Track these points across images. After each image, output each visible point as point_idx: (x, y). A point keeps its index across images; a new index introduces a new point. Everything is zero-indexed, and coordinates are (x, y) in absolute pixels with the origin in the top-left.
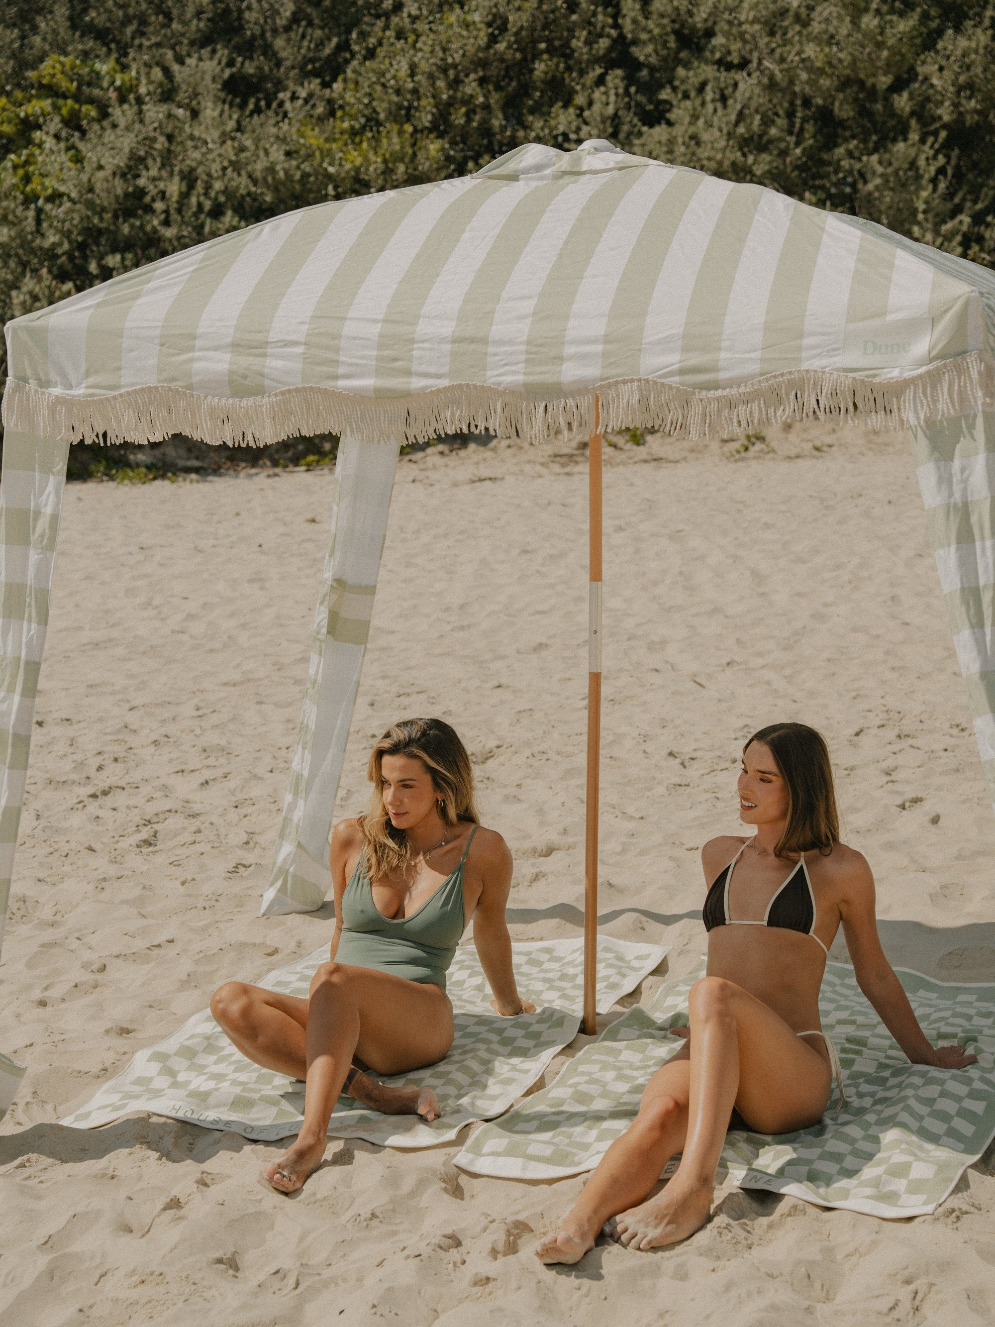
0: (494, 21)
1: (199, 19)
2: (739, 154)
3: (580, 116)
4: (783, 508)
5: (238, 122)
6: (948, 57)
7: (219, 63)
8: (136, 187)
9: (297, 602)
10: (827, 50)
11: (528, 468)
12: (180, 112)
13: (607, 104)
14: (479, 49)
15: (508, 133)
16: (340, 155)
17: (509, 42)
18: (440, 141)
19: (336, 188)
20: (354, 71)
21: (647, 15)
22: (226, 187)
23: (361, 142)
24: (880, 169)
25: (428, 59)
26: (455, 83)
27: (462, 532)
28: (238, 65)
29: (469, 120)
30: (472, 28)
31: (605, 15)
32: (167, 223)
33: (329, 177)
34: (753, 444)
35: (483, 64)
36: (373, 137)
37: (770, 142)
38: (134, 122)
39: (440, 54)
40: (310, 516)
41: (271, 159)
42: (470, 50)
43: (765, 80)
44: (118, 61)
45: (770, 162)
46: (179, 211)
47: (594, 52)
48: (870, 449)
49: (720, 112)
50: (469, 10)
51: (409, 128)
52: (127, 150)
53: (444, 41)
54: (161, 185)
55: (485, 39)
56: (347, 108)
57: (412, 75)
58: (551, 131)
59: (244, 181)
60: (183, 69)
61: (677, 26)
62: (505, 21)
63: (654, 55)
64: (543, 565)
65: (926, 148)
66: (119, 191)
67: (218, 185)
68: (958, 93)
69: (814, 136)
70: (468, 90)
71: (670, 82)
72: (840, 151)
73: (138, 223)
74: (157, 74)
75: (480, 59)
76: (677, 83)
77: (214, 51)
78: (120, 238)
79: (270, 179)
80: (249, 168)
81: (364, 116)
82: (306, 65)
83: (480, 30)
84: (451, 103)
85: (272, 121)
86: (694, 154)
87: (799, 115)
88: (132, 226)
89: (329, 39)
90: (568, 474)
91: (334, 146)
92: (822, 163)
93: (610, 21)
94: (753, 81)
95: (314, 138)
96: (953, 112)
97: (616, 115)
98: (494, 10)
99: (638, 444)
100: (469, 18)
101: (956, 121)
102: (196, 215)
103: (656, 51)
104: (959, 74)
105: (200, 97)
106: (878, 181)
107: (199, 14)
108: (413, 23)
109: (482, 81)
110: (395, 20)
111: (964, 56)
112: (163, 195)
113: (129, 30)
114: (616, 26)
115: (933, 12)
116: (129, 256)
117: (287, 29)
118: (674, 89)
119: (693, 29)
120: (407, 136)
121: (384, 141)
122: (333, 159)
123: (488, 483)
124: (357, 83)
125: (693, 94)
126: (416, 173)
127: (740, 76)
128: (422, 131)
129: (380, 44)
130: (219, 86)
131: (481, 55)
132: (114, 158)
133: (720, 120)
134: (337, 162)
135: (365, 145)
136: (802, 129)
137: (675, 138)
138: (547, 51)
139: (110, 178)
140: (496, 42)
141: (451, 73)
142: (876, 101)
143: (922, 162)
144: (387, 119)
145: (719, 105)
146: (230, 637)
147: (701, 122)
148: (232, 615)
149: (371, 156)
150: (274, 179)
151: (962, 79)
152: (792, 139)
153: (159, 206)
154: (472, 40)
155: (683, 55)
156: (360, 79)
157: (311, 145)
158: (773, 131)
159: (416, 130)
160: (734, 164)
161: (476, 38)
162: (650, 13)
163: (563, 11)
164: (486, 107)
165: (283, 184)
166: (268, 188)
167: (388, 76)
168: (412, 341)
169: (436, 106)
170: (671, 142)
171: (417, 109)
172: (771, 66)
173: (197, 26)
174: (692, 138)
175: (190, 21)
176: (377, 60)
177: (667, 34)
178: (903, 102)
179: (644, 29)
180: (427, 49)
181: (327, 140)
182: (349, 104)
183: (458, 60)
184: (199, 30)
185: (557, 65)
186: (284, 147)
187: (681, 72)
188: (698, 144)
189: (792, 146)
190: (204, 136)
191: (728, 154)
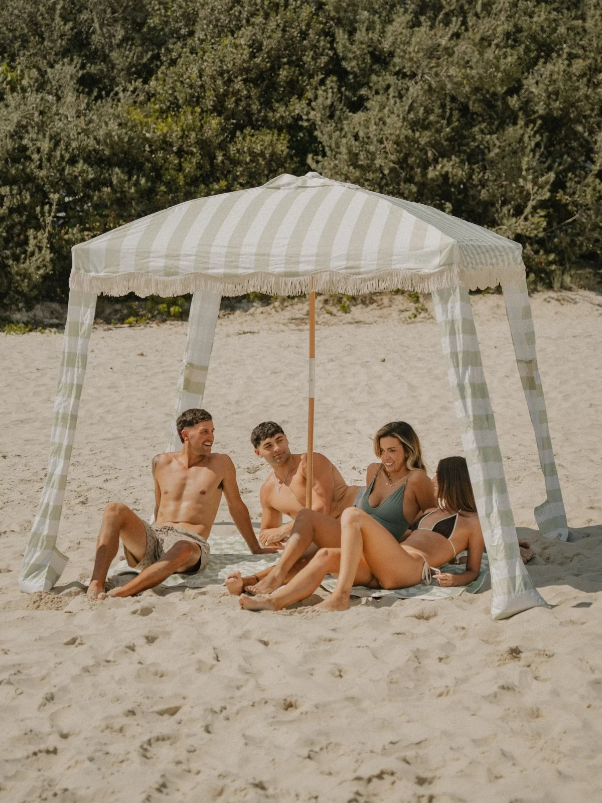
0: (253, 44)
1: (62, 39)
2: (410, 131)
3: (309, 104)
4: (431, 350)
5: (88, 104)
6: (541, 75)
7: (75, 67)
8: (20, 144)
9: (139, 400)
10: (463, 71)
11: (274, 327)
12: (50, 98)
13: (327, 98)
14: (244, 61)
15: (262, 114)
16: (154, 126)
17: (263, 57)
18: (219, 118)
19: (150, 146)
20: (162, 73)
21: (352, 43)
22: (80, 146)
23: (167, 117)
24: (498, 143)
25: (211, 67)
26: (229, 81)
27: (235, 362)
28: (88, 69)
29: (237, 105)
30: (239, 48)
31: (324, 41)
32: (40, 167)
33: (146, 139)
34: (420, 313)
35: (247, 70)
36: (175, 115)
37: (431, 123)
38: (20, 104)
39: (219, 64)
40: (139, 352)
41: (109, 128)
42: (238, 62)
43: (426, 87)
44: (8, 64)
45: (431, 136)
46: (49, 160)
47: (317, 64)
48: (494, 318)
49: (398, 104)
50: (238, 37)
51: (198, 109)
52: (15, 121)
53: (221, 56)
54: (39, 144)
55: (248, 55)
56: (158, 96)
57: (201, 76)
58: (290, 113)
59: (92, 142)
60: (53, 70)
61: (371, 49)
62: (261, 44)
63: (357, 67)
64: (285, 379)
65: (529, 130)
66: (9, 147)
67: (74, 144)
68: (549, 97)
69: (458, 120)
70: (237, 87)
71: (367, 84)
72: (476, 129)
73: (21, 167)
74: (34, 73)
75: (245, 68)
76: (371, 84)
77: (72, 60)
78: (9, 176)
79: (108, 141)
80: (95, 133)
81: (169, 101)
82: (131, 67)
83: (244, 49)
84: (226, 94)
85: (110, 104)
86: (381, 130)
87: (448, 107)
88: (17, 169)
89: (147, 52)
90: (300, 330)
91: (150, 120)
92: (464, 137)
93: (328, 45)
94: (418, 87)
95: (137, 115)
96: (545, 109)
97: (332, 105)
98: (254, 37)
99: (346, 313)
100: (237, 42)
101: (547, 114)
102: (60, 163)
103: (358, 64)
104: (549, 86)
105: (62, 88)
106: (497, 150)
107: (62, 36)
108: (201, 44)
109: (245, 81)
110: (190, 41)
111: (551, 75)
112: (39, 151)
113: (17, 44)
114: (332, 48)
115: (532, 47)
116: (15, 188)
117: (119, 46)
118: (370, 88)
119: (382, 51)
120: (197, 114)
121: (182, 117)
122: (149, 127)
123: (249, 334)
124: (165, 80)
125: (381, 92)
126: (204, 138)
127: (411, 83)
128: (207, 112)
129: (180, 56)
130: (75, 81)
131: (245, 65)
132: (7, 126)
133: (398, 110)
134: (152, 130)
135: (169, 120)
136: (451, 115)
137: (370, 119)
138: (288, 63)
139: (4, 139)
140: (255, 57)
141: (226, 76)
142: (497, 100)
143: (526, 139)
144: (184, 103)
145: (398, 100)
146: (101, 417)
147: (386, 110)
148: (100, 406)
149: (174, 127)
150: (111, 140)
151: (550, 89)
152: (444, 122)
153: (35, 157)
154: (239, 56)
155: (375, 67)
156: (167, 78)
157: (135, 119)
158: (432, 118)
159: (203, 111)
160: (406, 137)
161: (242, 55)
162: (354, 41)
163: (298, 38)
164: (249, 97)
165: (117, 144)
166: (107, 145)
167: (185, 77)
168: (239, 255)
169: (216, 96)
170: (368, 121)
171: (203, 98)
172: (429, 79)
173: (61, 44)
174: (380, 119)
175: (56, 40)
176: (178, 67)
177: (365, 54)
178: (514, 102)
179: (350, 51)
180: (210, 60)
181: (146, 116)
182: (159, 93)
183: (230, 68)
184: (61, 46)
185: (294, 72)
186: (118, 121)
187: (374, 78)
188: (384, 123)
189: (444, 126)
190: (65, 113)
191: (403, 131)
